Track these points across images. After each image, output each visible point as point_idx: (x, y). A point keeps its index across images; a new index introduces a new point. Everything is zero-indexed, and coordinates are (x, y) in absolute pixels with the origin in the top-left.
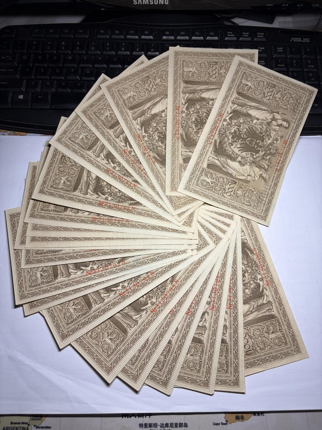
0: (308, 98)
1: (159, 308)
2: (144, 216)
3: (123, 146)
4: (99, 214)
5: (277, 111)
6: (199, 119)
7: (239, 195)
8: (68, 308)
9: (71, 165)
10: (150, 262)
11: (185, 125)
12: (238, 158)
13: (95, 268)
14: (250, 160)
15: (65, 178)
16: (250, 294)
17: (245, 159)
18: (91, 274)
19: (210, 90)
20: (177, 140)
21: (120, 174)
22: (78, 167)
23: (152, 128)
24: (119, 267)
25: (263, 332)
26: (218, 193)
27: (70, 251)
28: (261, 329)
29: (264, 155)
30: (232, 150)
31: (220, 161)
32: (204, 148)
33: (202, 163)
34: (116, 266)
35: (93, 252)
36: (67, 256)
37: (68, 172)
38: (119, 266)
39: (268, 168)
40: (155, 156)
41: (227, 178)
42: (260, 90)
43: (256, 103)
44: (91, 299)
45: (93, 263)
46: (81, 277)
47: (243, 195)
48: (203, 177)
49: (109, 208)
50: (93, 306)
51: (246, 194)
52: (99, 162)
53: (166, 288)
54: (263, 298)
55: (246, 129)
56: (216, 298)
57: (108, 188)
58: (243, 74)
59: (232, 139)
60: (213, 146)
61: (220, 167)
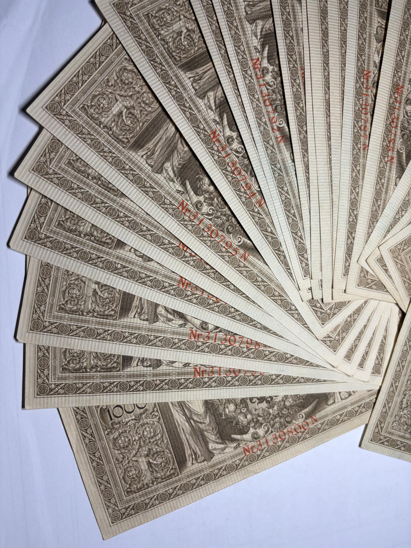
1: (190, 221)
2: (378, 183)
4: (375, 84)
8: (182, 17)
10: (284, 198)
13: (266, 78)
16: (226, 414)
18: (254, 68)
24: (270, 129)
25: (149, 445)
27: (301, 23)
28: (156, 440)
34: (271, 123)
35: (300, 72)
36: (289, 15)
38: (273, 129)
44: (201, 68)
45: (277, 74)
46: (248, 47)
49: (390, 106)
50: (189, 74)
53: (230, 234)
54: (217, 441)
56: (215, 341)
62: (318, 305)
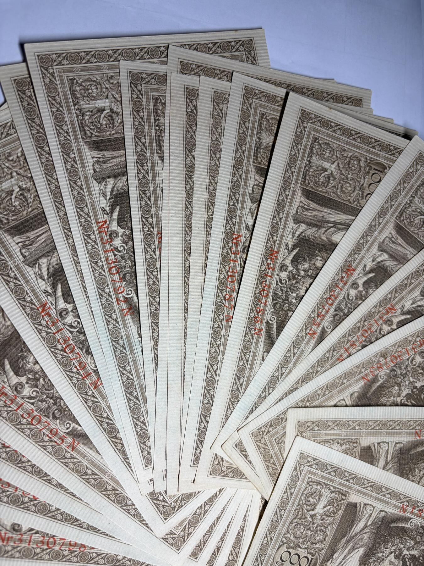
1: (6, 406)
2: (241, 359)
3: (403, 307)
4: (246, 249)
8: (15, 174)
9: (362, 185)
10: (125, 379)
13: (114, 243)
15: (334, 170)
18: (100, 232)
20: (414, 431)
21: (341, 298)
22: (359, 203)
24: (114, 300)
26: (288, 532)
27: (161, 182)
30: (386, 557)
31: (362, 533)
32: (395, 495)
33: (359, 491)
34: (117, 293)
35: (156, 237)
36: (147, 173)
37: (347, 178)
38: (118, 300)
40: (378, 380)
41: (323, 549)
44: (34, 232)
45: (129, 238)
46: (94, 209)
48: (326, 495)
49: (261, 274)
50: (18, 239)
52: (368, 250)
53: (57, 419)
56: (29, 545)
57: (309, 270)
59: (409, 556)
60: (396, 514)
61: (350, 531)
62: (161, 498)
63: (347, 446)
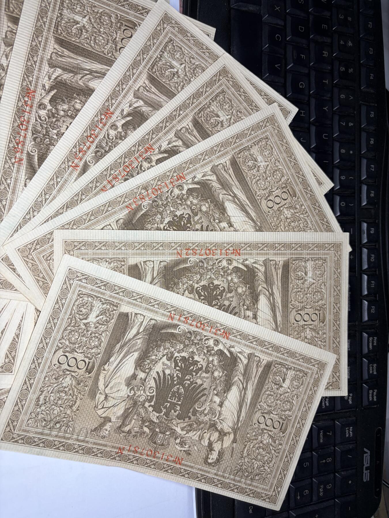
0: (263, 495)
3: (160, 146)
5: (238, 440)
6: (218, 292)
7: (61, 380)
9: (115, 39)
11: (205, 266)
12: (142, 373)
14: (139, 396)
15: (86, 24)
17: (141, 386)
19: (272, 311)
20: (176, 251)
21: (101, 136)
22: (113, 54)
23: (198, 204)
26: (62, 338)
29: (151, 422)
30: (159, 360)
31: (135, 339)
32: (162, 305)
33: (129, 303)
37: (100, 32)
39: (123, 432)
40: (142, 210)
41: (99, 354)
42: (276, 405)
43: (252, 399)
47: (62, 389)
48: (98, 307)
51: (64, 395)
52: (124, 97)
55: (201, 383)
57: (68, 110)
58: (303, 371)
59: (180, 358)
60: (165, 322)
61: (123, 337)
63: (115, 264)
